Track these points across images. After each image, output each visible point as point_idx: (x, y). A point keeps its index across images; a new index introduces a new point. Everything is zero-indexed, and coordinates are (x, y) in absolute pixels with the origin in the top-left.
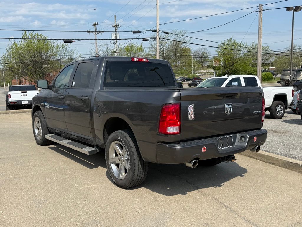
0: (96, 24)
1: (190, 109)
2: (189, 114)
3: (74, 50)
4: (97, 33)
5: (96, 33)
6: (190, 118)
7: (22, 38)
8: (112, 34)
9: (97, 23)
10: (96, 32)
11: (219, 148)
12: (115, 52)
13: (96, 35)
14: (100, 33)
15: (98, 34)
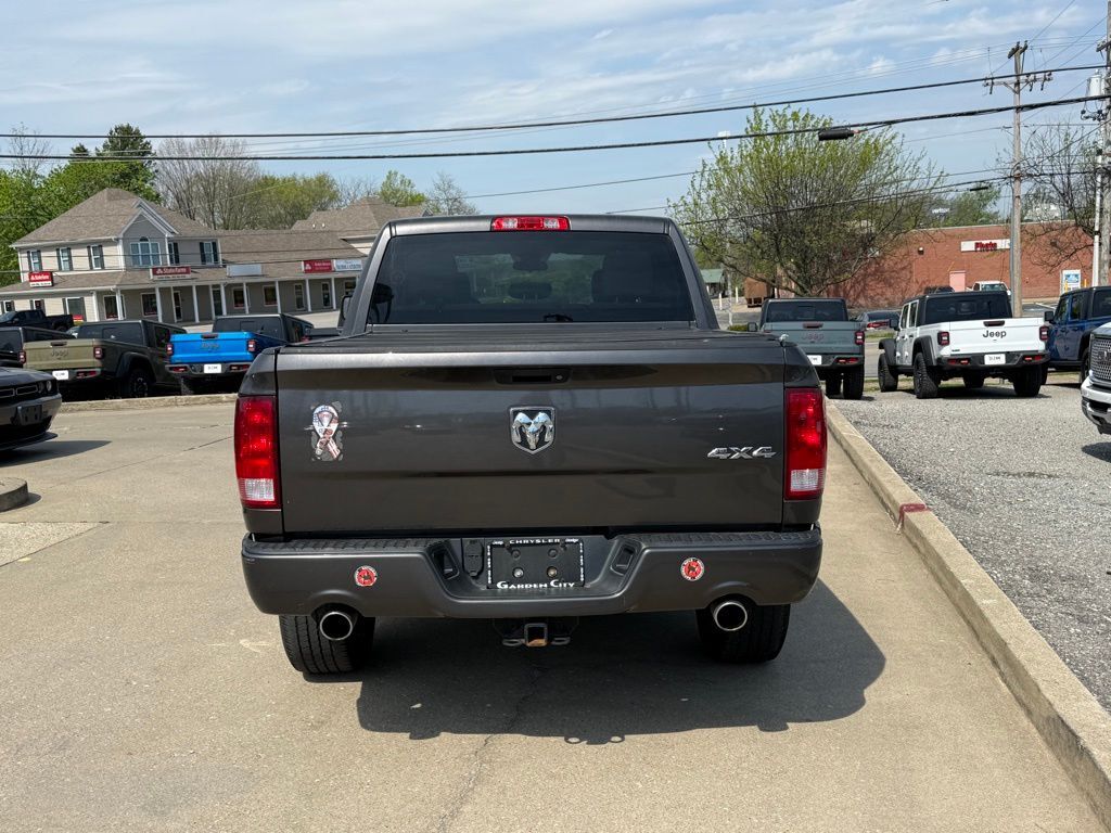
0: (1018, 48)
1: (320, 421)
2: (314, 438)
3: (919, 159)
4: (1021, 86)
5: (1018, 84)
6: (319, 452)
7: (744, 133)
8: (1089, 80)
9: (1022, 45)
10: (1019, 80)
11: (494, 582)
12: (1100, 152)
13: (1018, 92)
14: (1035, 80)
15: (1028, 87)
